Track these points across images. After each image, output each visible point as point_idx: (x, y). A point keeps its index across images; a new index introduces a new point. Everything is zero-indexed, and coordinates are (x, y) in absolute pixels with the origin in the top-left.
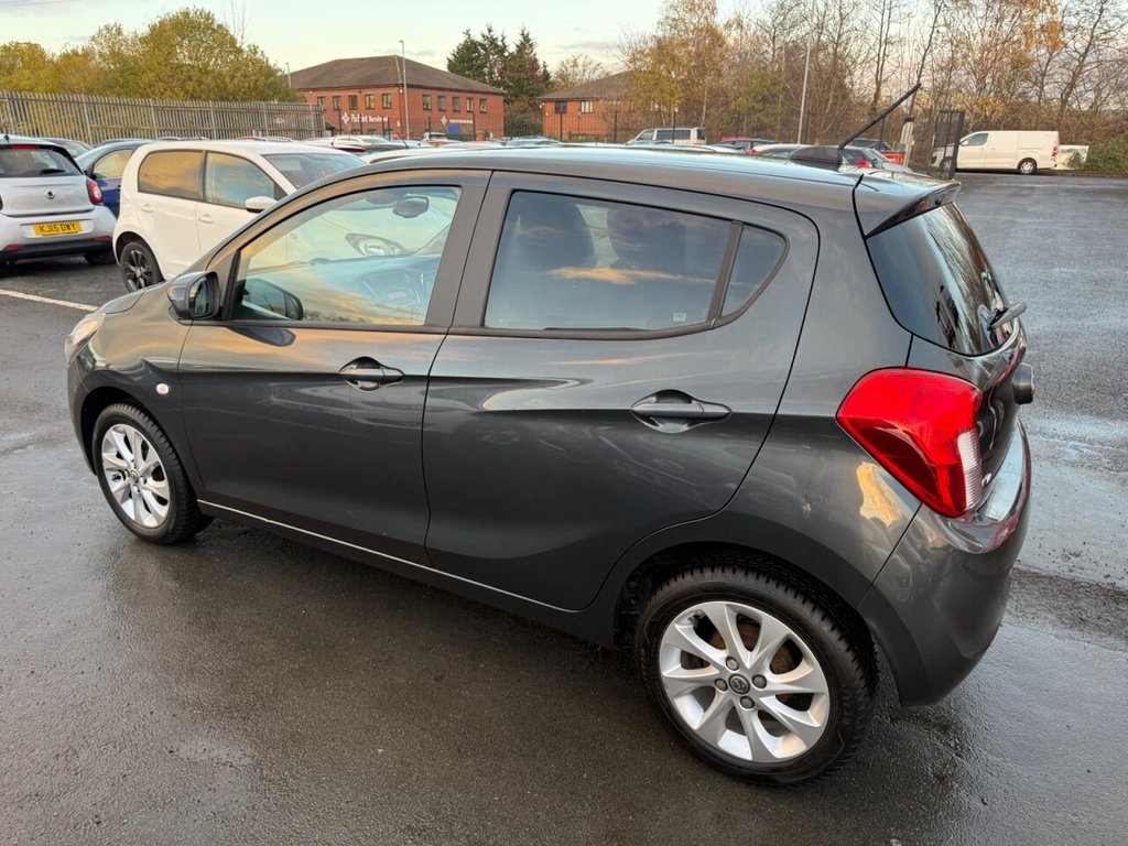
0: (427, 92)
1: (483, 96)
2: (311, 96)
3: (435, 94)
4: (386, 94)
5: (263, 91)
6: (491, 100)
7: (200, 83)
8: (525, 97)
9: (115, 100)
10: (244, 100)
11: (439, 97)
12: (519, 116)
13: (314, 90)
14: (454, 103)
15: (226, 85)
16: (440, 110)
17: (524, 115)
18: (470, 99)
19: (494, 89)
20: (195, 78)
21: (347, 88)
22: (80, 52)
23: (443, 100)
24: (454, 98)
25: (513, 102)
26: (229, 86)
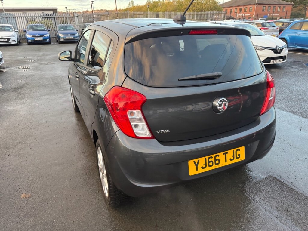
0: (265, 6)
1: (285, 6)
2: (229, 9)
3: (267, 6)
4: (251, 7)
5: (212, 9)
6: (287, 7)
7: (196, 7)
8: (302, 5)
9: (176, 13)
10: (206, 11)
11: (269, 7)
12: (298, 12)
13: (230, 7)
14: (273, 9)
15: (203, 7)
16: (268, 11)
17: (300, 11)
18: (280, 7)
19: (290, 3)
20: (196, 6)
21: (240, 6)
22: (172, 1)
23: (270, 8)
24: (274, 7)
25: (297, 7)
26: (204, 7)
